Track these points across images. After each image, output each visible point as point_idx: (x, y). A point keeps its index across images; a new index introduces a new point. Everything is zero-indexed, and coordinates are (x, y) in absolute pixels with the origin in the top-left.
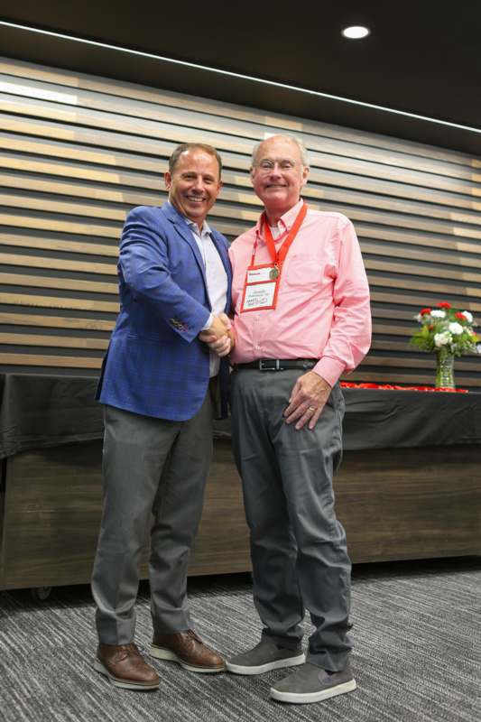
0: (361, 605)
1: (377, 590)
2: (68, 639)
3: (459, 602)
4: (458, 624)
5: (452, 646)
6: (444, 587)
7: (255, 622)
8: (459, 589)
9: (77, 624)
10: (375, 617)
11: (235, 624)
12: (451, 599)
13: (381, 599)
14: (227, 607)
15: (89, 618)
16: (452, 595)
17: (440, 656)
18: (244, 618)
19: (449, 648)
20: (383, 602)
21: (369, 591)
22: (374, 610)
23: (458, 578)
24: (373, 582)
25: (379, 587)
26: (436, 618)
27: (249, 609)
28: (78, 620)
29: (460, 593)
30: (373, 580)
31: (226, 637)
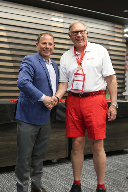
0: (86, 169)
1: (89, 163)
2: (2, 186)
3: (115, 167)
4: (116, 175)
5: (116, 183)
6: (109, 162)
7: (56, 177)
8: (113, 162)
9: (3, 180)
10: (91, 173)
11: (50, 178)
12: (112, 166)
13: (91, 167)
14: (46, 172)
15: (5, 178)
16: (112, 164)
17: (113, 187)
18: (53, 176)
19: (115, 184)
20: (92, 168)
21: (87, 164)
22: (90, 171)
23: (112, 158)
24: (88, 160)
25: (89, 162)
26: (109, 173)
27: (53, 172)
28: (3, 179)
29: (114, 164)
30: (87, 160)
31: (49, 183)
